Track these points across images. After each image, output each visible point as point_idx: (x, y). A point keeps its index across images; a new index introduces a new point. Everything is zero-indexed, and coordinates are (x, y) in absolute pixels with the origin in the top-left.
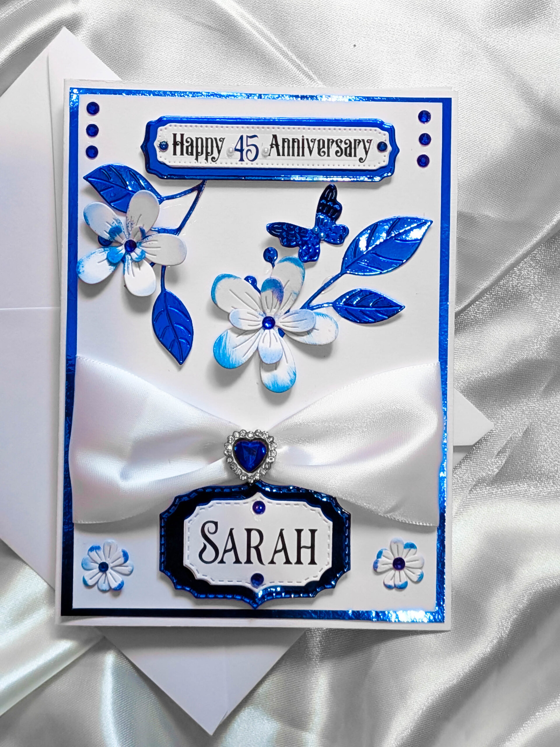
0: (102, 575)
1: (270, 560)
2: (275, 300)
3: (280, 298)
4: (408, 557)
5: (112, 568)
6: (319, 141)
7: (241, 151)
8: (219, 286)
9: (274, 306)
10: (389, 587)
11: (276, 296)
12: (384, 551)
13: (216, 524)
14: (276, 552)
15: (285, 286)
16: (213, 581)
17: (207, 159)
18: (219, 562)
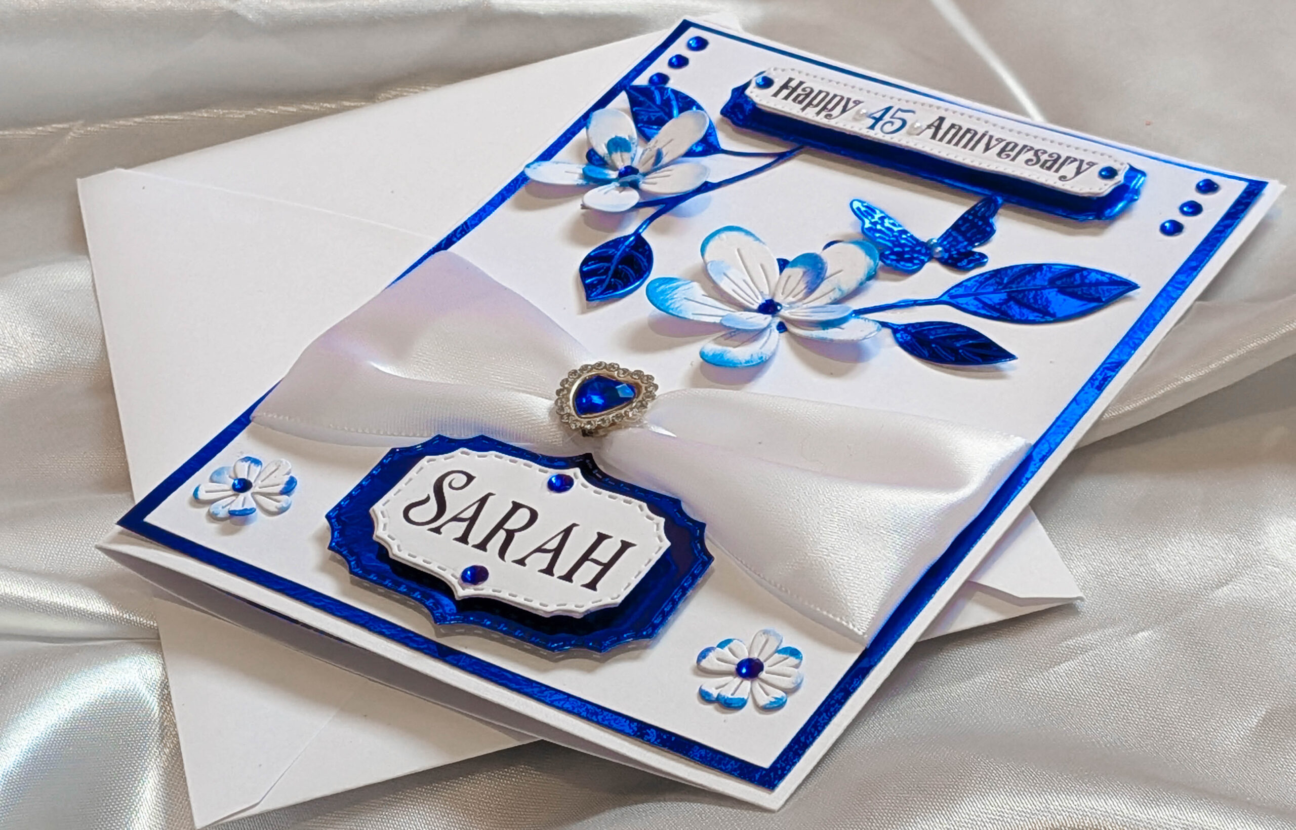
0: (231, 496)
1: (519, 558)
2: (802, 286)
3: (811, 288)
4: (774, 667)
5: (253, 494)
6: (1009, 144)
7: (878, 120)
8: (724, 235)
9: (794, 293)
11: (807, 279)
13: (471, 479)
14: (540, 550)
15: (831, 276)
16: (400, 550)
17: (818, 113)
18: (432, 530)
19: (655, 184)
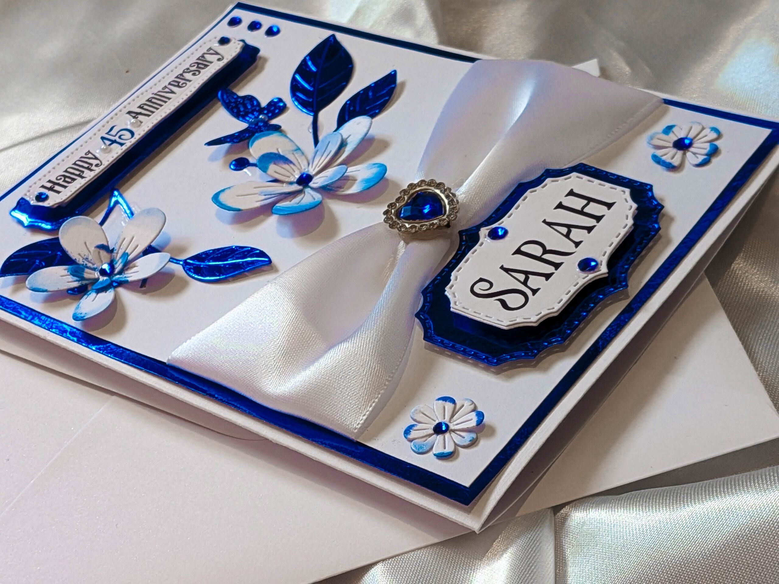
0: (450, 435)
1: (573, 245)
2: (286, 166)
3: (287, 161)
6: (170, 84)
7: (114, 142)
8: (222, 201)
9: (291, 171)
10: (704, 163)
11: (281, 163)
12: (654, 154)
13: (481, 280)
14: (567, 236)
15: (279, 152)
16: (553, 308)
17: (92, 170)
18: (534, 295)
19: (137, 245)
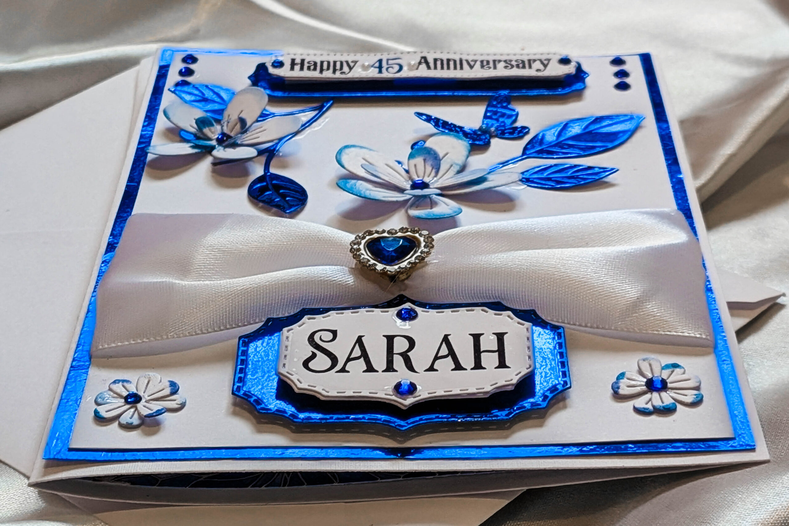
1: (427, 367)
2: (429, 169)
3: (436, 168)
4: (671, 378)
5: (148, 401)
6: (482, 62)
7: (380, 67)
8: (347, 151)
9: (427, 174)
10: (643, 412)
11: (429, 163)
12: (626, 373)
13: (334, 332)
14: (436, 358)
15: (444, 157)
16: (328, 392)
18: (337, 372)
19: (258, 137)
